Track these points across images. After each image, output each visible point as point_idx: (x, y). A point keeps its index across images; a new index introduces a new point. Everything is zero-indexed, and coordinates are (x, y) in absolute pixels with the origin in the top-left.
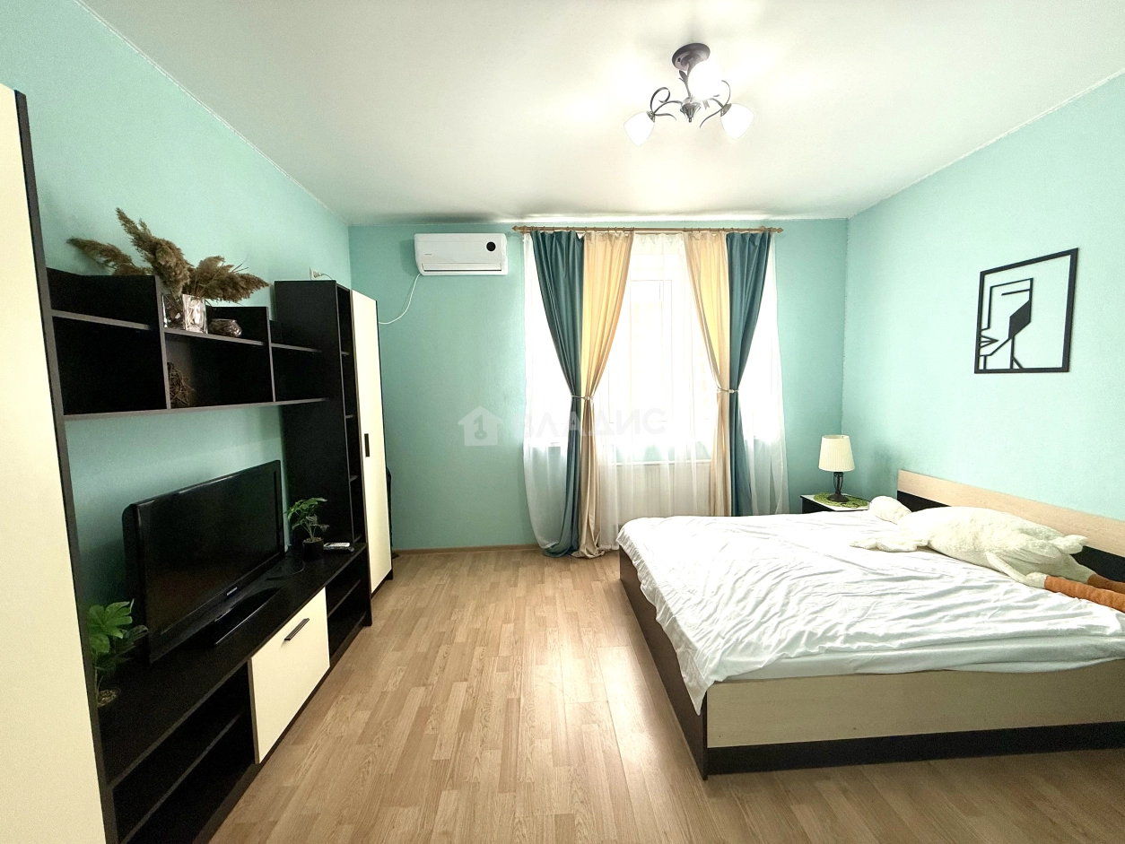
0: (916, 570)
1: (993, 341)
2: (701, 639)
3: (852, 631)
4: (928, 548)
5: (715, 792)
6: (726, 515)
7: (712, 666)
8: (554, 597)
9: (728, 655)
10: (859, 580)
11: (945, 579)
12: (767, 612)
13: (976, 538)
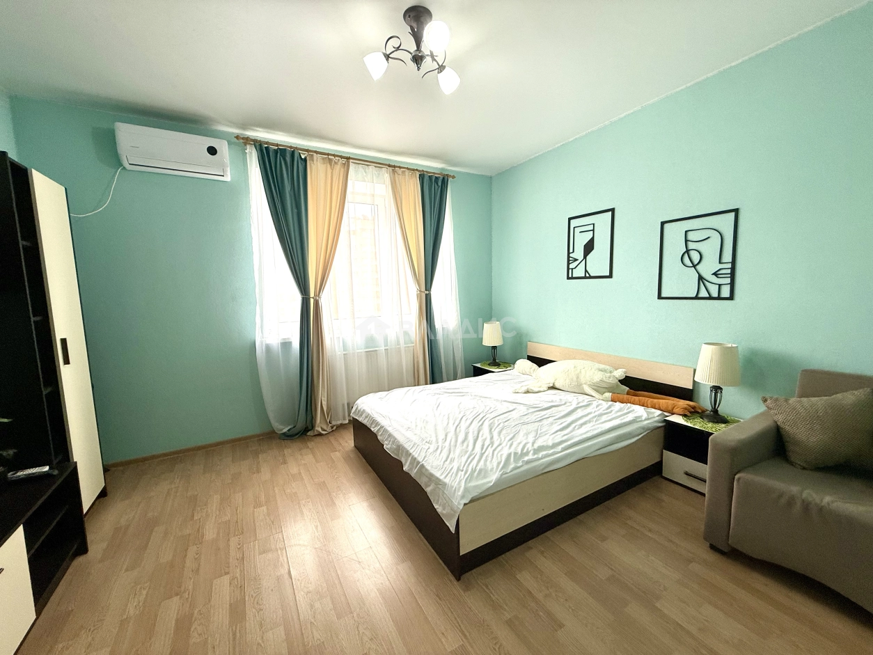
0: (552, 402)
1: (576, 260)
2: (447, 475)
3: (536, 446)
4: (553, 388)
5: (467, 588)
6: (426, 384)
7: (460, 493)
8: (300, 473)
9: (469, 482)
10: (525, 413)
11: (568, 404)
12: (483, 445)
13: (578, 378)
